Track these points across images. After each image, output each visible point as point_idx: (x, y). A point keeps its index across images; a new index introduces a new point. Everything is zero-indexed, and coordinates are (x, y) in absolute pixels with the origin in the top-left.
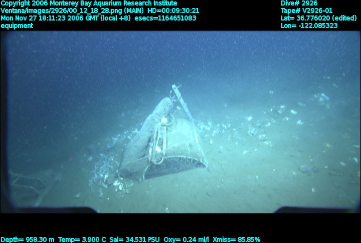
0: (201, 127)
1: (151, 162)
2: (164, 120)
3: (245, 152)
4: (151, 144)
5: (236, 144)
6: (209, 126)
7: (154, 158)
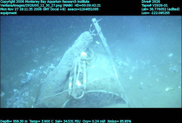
0: (120, 63)
1: (71, 96)
2: (84, 54)
3: (167, 89)
4: (71, 78)
5: (157, 80)
7: (74, 92)
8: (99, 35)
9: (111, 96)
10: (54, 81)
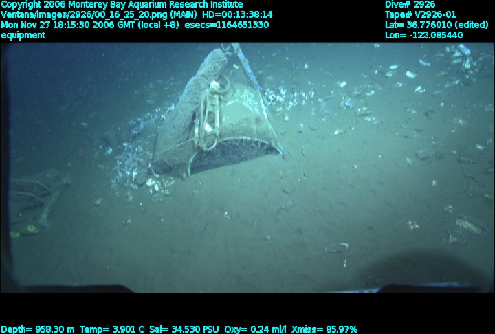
0: (271, 97)
1: (199, 147)
2: (215, 85)
3: (336, 133)
4: (197, 122)
5: (324, 120)
6: (281, 96)
7: (202, 141)
8: (236, 54)
9: (257, 145)
10: (174, 127)
